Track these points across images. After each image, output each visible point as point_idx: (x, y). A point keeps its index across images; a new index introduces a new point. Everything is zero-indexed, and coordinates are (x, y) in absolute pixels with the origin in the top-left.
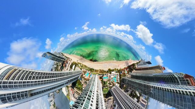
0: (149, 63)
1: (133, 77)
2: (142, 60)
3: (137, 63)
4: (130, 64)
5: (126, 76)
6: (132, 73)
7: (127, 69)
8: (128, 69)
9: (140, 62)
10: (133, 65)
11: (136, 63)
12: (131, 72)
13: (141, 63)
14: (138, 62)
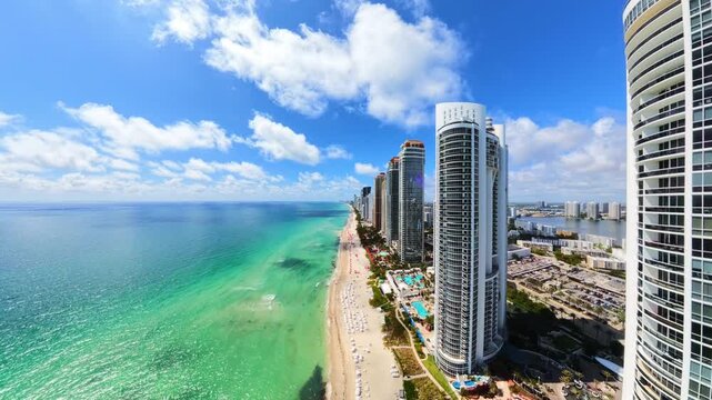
0: (366, 191)
1: (395, 235)
2: (352, 203)
3: (358, 218)
4: (357, 239)
5: (396, 254)
6: (388, 240)
7: (370, 251)
8: (375, 248)
9: (357, 212)
10: (361, 231)
11: (355, 223)
12: (383, 241)
13: (362, 209)
14: (355, 216)
